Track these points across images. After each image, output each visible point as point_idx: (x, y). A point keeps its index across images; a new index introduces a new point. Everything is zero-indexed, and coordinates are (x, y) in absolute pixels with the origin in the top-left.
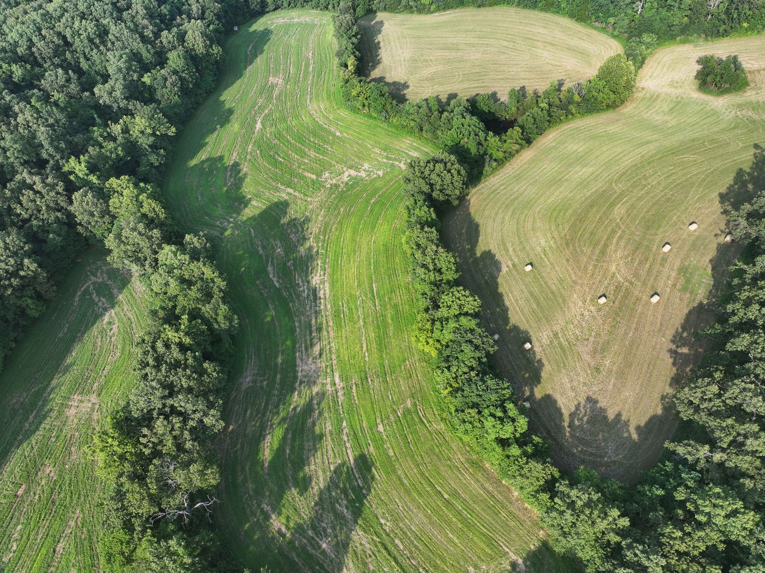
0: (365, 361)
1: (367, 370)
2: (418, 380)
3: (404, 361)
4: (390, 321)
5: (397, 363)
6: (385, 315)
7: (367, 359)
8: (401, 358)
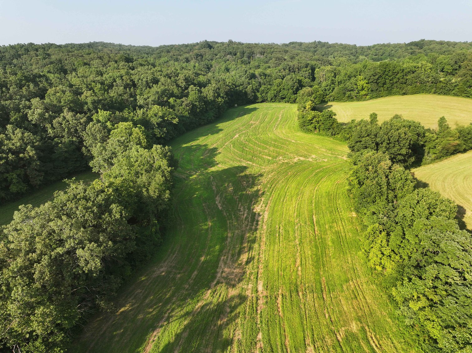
0: (297, 274)
1: (299, 283)
2: (367, 303)
3: (347, 281)
4: (330, 243)
5: (338, 282)
6: (325, 239)
7: (300, 273)
8: (343, 278)
